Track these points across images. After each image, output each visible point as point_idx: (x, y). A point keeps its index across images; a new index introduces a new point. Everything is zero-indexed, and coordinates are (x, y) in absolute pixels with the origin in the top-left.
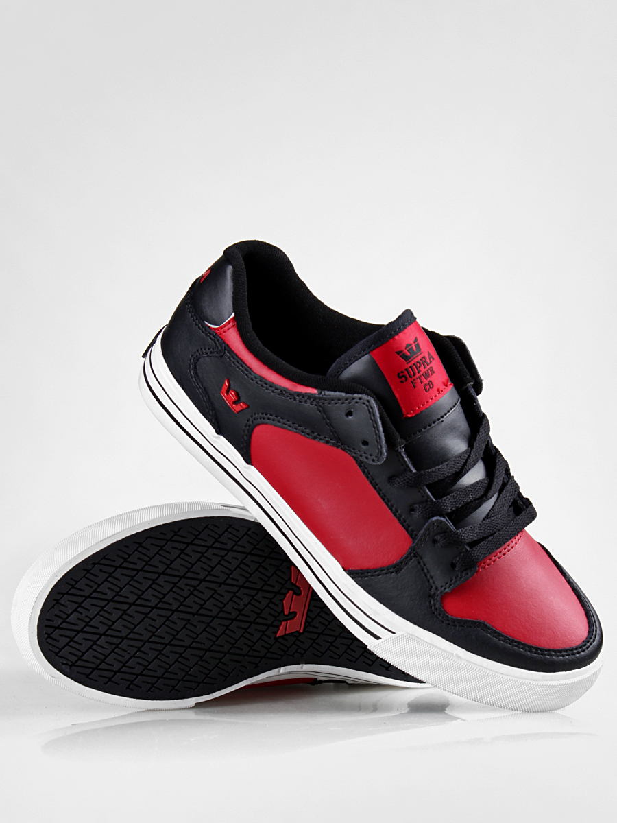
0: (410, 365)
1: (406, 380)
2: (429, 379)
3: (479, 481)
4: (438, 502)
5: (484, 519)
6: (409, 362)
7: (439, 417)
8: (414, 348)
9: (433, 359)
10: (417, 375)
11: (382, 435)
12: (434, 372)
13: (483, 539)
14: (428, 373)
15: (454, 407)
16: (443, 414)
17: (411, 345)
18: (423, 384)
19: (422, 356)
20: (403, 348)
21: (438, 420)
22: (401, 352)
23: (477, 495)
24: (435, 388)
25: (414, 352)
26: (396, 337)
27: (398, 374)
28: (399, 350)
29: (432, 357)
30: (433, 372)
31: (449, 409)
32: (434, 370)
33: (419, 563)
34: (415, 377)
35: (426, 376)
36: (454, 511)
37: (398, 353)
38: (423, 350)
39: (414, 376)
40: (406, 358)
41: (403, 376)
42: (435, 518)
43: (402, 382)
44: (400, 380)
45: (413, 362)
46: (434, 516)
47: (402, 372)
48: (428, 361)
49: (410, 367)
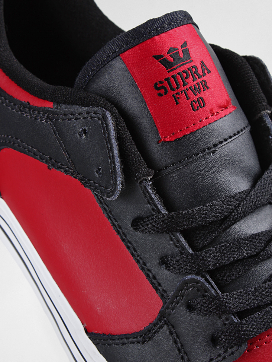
0: (172, 74)
1: (166, 93)
2: (199, 95)
3: (262, 233)
4: (196, 255)
5: (265, 282)
6: (172, 70)
7: (211, 145)
8: (181, 54)
9: (209, 72)
10: (183, 88)
11: (118, 160)
12: (208, 88)
13: (259, 308)
14: (199, 88)
15: (235, 135)
16: (217, 141)
17: (176, 49)
18: (190, 101)
19: (191, 64)
20: (165, 52)
21: (209, 148)
22: (161, 56)
23: (253, 251)
24: (207, 108)
25: (180, 58)
26: (156, 38)
27: (156, 84)
28: (158, 54)
29: (207, 69)
30: (206, 87)
31: (227, 137)
32: (209, 84)
33: (171, 333)
34: (179, 91)
35: (196, 90)
36: (217, 268)
37: (157, 57)
38: (193, 57)
39: (177, 88)
40: (168, 65)
41: (163, 87)
42: (189, 277)
43: (160, 95)
44: (158, 92)
45: (177, 71)
46: (190, 274)
47: (161, 82)
48: (200, 72)
49: (173, 77)
